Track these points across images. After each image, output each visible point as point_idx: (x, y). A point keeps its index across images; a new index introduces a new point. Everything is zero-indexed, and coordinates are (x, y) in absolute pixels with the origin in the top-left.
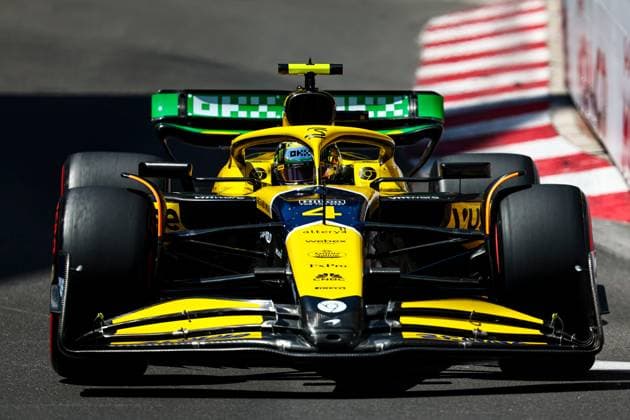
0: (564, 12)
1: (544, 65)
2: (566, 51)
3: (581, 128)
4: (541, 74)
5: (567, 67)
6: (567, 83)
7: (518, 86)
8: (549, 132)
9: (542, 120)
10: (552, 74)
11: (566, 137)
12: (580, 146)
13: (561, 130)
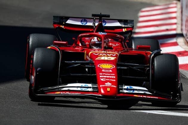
0: (182, 8)
1: (175, 24)
2: (182, 20)
3: (185, 43)
4: (174, 27)
5: (182, 25)
6: (182, 30)
7: (167, 30)
8: (176, 44)
9: (174, 40)
10: (177, 27)
11: (180, 46)
12: (184, 49)
13: (179, 44)
